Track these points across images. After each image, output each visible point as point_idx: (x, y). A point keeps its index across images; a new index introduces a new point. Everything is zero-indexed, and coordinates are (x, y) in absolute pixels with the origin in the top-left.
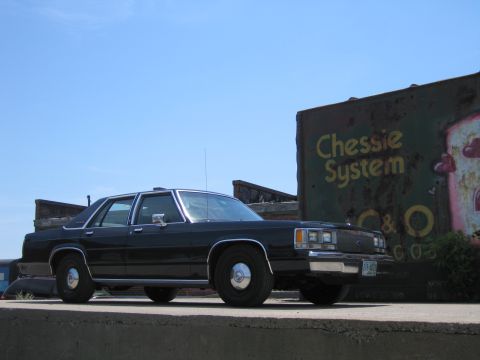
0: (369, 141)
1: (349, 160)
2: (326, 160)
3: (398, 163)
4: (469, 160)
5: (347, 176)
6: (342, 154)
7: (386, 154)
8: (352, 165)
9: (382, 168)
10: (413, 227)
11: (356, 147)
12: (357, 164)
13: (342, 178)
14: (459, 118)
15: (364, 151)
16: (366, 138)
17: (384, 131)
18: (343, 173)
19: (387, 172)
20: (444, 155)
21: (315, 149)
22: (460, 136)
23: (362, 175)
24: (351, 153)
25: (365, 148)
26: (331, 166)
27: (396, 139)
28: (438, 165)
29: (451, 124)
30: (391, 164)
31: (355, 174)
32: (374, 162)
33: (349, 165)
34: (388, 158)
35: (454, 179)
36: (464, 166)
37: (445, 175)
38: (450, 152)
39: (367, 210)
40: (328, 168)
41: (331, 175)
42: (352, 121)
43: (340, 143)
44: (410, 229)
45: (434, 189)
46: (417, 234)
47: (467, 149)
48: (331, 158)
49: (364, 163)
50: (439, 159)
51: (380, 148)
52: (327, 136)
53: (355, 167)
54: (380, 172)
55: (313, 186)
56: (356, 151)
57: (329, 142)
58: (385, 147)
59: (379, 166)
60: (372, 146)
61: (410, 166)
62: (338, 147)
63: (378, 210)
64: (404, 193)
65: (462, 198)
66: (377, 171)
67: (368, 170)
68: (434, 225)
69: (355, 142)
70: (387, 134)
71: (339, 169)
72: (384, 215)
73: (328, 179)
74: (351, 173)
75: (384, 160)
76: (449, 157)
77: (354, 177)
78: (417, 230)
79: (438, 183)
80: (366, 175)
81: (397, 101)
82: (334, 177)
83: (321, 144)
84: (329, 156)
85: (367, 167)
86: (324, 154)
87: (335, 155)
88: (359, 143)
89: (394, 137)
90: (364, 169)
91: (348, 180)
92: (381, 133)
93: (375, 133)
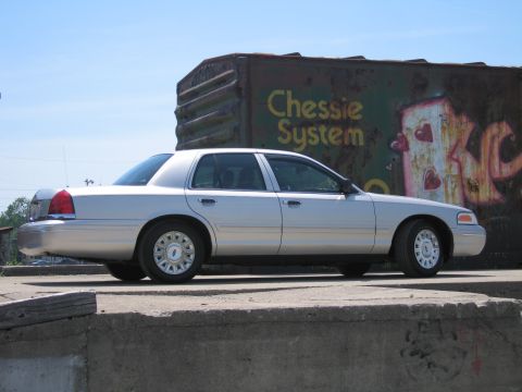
0: (328, 106)
1: (307, 123)
2: (281, 118)
3: (357, 135)
4: (420, 142)
5: (304, 140)
6: (299, 115)
7: (346, 123)
8: (310, 130)
9: (342, 137)
11: (314, 111)
12: (315, 129)
13: (297, 141)
14: (413, 103)
15: (324, 117)
16: (325, 103)
17: (344, 99)
18: (300, 136)
19: (346, 142)
20: (399, 134)
21: (266, 103)
22: (413, 119)
23: (320, 142)
24: (308, 116)
25: (323, 113)
26: (284, 125)
27: (356, 110)
28: (394, 143)
29: (407, 106)
30: (350, 135)
31: (313, 139)
32: (332, 130)
33: (307, 128)
34: (347, 128)
35: (408, 158)
36: (416, 147)
37: (400, 153)
38: (405, 132)
40: (281, 128)
41: (285, 137)
42: (310, 80)
43: (297, 102)
45: (391, 165)
47: (419, 132)
48: (286, 117)
49: (323, 129)
50: (394, 138)
51: (338, 117)
52: (282, 92)
53: (313, 132)
54: (340, 141)
56: (314, 115)
57: (284, 98)
58: (345, 117)
59: (338, 134)
60: (331, 112)
61: (370, 139)
62: (294, 107)
64: (363, 166)
65: (414, 177)
66: (336, 139)
67: (327, 137)
69: (313, 105)
70: (347, 103)
71: (295, 130)
73: (280, 139)
74: (308, 137)
75: (344, 130)
76: (403, 136)
77: (310, 142)
79: (394, 160)
80: (325, 142)
82: (289, 138)
83: (274, 99)
84: (283, 114)
85: (326, 134)
86: (278, 111)
87: (290, 115)
88: (317, 107)
89: (355, 107)
90: (323, 135)
91: (305, 144)
92: (339, 101)
93: (335, 99)
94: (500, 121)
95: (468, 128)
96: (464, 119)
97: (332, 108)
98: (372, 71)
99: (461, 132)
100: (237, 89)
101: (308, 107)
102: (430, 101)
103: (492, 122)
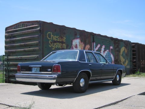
0: (59, 37)
1: (55, 42)
2: (49, 40)
3: (65, 46)
4: (75, 48)
6: (53, 39)
7: (62, 42)
9: (62, 46)
13: (53, 47)
14: (74, 39)
15: (58, 40)
18: (53, 45)
22: (74, 43)
26: (50, 42)
38: (73, 45)
40: (50, 43)
42: (55, 30)
43: (53, 36)
47: (75, 46)
48: (51, 40)
49: (58, 44)
50: (71, 47)
51: (61, 41)
53: (56, 44)
55: (46, 47)
56: (56, 40)
57: (50, 34)
60: (60, 39)
62: (52, 37)
67: (59, 46)
69: (56, 37)
70: (63, 37)
71: (52, 43)
73: (49, 45)
74: (55, 46)
75: (62, 44)
76: (73, 47)
80: (59, 47)
82: (51, 46)
83: (48, 35)
85: (59, 45)
87: (51, 39)
89: (64, 39)
91: (54, 48)
92: (61, 36)
93: (60, 36)
94: (88, 44)
95: (83, 45)
96: (83, 43)
98: (67, 30)
99: (82, 46)
100: (40, 30)
101: (55, 37)
102: (77, 38)
103: (87, 44)
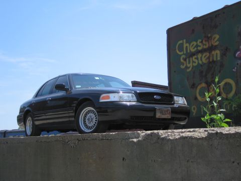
0: (202, 42)
1: (192, 55)
2: (181, 56)
3: (217, 54)
5: (191, 64)
6: (189, 51)
7: (211, 48)
9: (209, 58)
10: (225, 93)
11: (195, 47)
12: (196, 57)
13: (188, 65)
15: (200, 48)
16: (200, 40)
17: (209, 35)
18: (189, 63)
19: (211, 60)
21: (176, 49)
23: (198, 63)
24: (193, 50)
25: (200, 46)
26: (183, 58)
28: (238, 53)
30: (213, 55)
31: (195, 62)
32: (204, 55)
33: (192, 57)
34: (212, 51)
39: (201, 83)
40: (182, 60)
41: (183, 64)
42: (193, 31)
43: (188, 45)
44: (223, 93)
45: (236, 68)
46: (227, 96)
48: (184, 54)
49: (200, 55)
51: (207, 46)
52: (181, 42)
53: (195, 58)
54: (208, 60)
55: (175, 72)
56: (196, 48)
57: (182, 44)
58: (210, 45)
59: (207, 57)
60: (203, 45)
61: (223, 55)
62: (187, 47)
63: (206, 83)
64: (220, 72)
66: (206, 60)
67: (201, 60)
68: (236, 90)
69: (195, 43)
70: (211, 37)
71: (187, 60)
72: (209, 86)
73: (181, 66)
74: (193, 62)
75: (210, 53)
77: (195, 65)
78: (227, 94)
79: (238, 64)
80: (200, 62)
81: (216, 16)
82: (185, 65)
83: (178, 46)
84: (182, 53)
85: (201, 58)
86: (180, 51)
87: (185, 52)
88: (197, 44)
89: (215, 38)
90: (199, 59)
91: (191, 66)
92: (208, 37)
93: (205, 37)
97: (204, 42)
101: (192, 45)
